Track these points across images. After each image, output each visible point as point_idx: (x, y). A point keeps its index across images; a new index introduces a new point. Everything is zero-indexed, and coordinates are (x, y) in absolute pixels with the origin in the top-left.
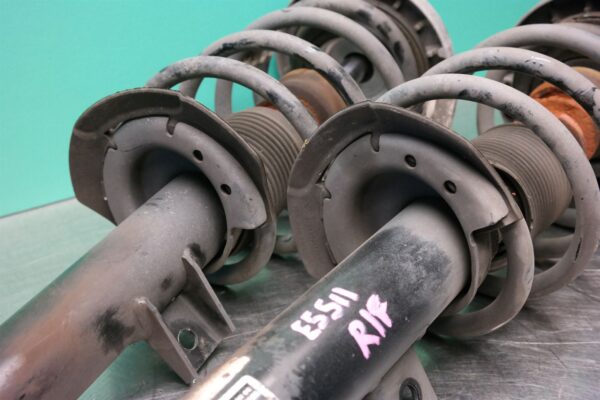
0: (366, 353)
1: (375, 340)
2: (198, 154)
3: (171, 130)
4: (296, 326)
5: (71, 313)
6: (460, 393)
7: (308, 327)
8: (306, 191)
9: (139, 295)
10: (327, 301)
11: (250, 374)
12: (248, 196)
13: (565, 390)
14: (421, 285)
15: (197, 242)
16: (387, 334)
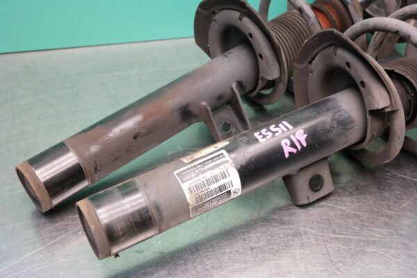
0: (287, 155)
1: (294, 151)
2: (251, 35)
3: (240, 19)
4: (256, 134)
5: (169, 102)
6: (351, 190)
7: (261, 136)
8: (303, 66)
9: (203, 100)
10: (277, 126)
11: (226, 150)
12: (271, 63)
13: (408, 205)
14: (332, 131)
15: (241, 80)
16: (302, 149)
